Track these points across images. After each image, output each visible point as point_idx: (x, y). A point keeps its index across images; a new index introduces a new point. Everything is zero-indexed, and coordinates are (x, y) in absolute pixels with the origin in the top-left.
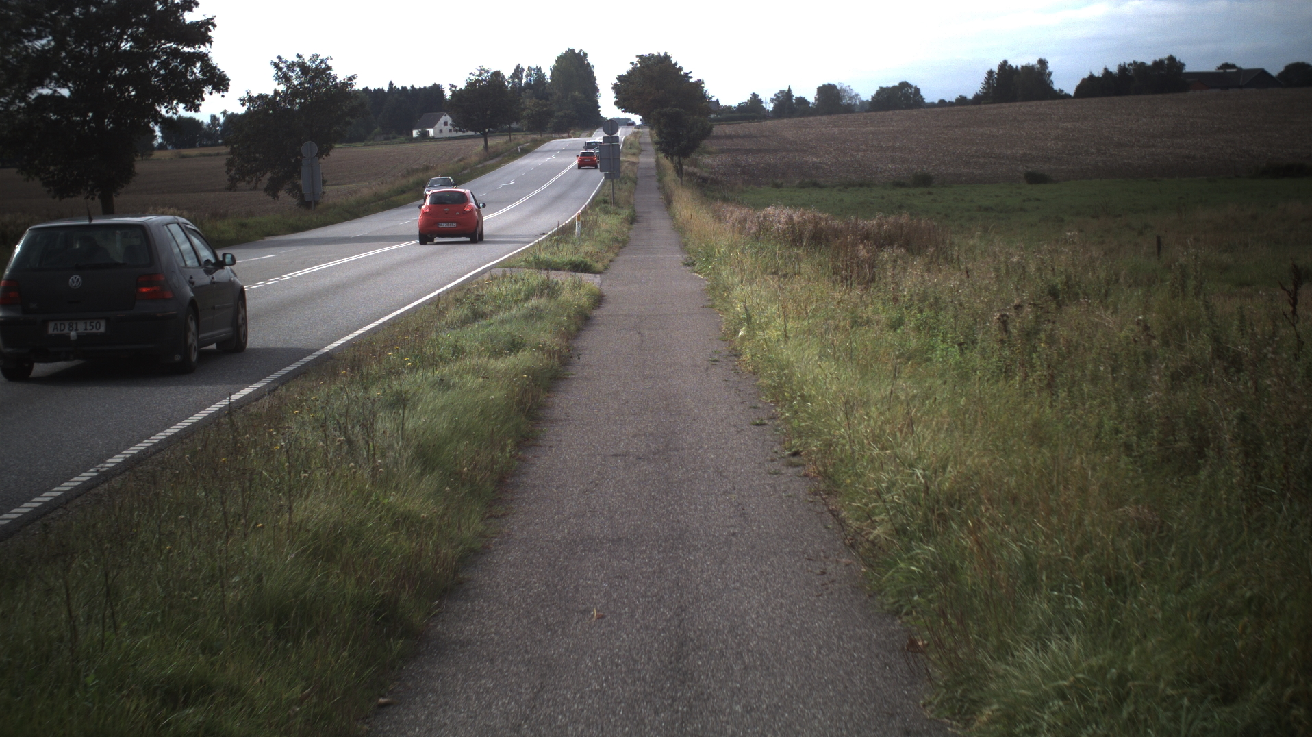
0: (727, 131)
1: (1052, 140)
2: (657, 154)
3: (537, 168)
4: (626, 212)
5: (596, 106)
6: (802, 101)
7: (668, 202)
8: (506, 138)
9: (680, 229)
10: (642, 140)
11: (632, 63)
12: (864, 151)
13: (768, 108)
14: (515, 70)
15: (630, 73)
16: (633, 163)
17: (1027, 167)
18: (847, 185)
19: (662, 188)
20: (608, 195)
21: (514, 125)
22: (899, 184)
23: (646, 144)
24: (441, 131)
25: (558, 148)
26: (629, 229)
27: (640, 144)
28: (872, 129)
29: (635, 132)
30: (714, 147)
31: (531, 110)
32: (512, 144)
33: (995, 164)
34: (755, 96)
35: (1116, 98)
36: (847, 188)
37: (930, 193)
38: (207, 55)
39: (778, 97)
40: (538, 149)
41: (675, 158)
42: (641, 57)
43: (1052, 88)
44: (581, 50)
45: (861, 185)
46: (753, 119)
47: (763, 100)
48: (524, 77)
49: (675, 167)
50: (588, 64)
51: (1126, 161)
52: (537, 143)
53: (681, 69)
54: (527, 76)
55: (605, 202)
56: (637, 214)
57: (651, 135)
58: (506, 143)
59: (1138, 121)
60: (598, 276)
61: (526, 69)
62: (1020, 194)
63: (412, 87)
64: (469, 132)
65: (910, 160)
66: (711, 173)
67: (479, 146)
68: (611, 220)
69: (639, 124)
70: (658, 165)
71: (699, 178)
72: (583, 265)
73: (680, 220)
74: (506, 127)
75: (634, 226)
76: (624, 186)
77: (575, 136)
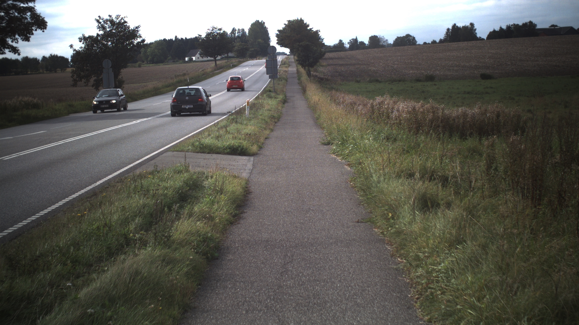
0: (330, 56)
1: (487, 58)
2: (297, 66)
3: (239, 74)
4: (281, 97)
6: (362, 43)
7: (304, 91)
8: (227, 61)
9: (313, 108)
10: (290, 60)
11: (285, 24)
12: (397, 64)
13: (346, 47)
14: (232, 30)
15: (284, 29)
16: (286, 71)
17: (479, 71)
18: (393, 81)
19: (300, 83)
20: (272, 87)
21: (230, 54)
22: (418, 80)
23: (292, 62)
24: (198, 58)
25: (250, 64)
26: (282, 107)
27: (289, 62)
28: (399, 54)
29: (287, 57)
30: (325, 63)
31: (239, 47)
32: (228, 63)
33: (462, 70)
34: (341, 41)
36: (393, 82)
37: (435, 85)
38: (34, 8)
39: (351, 42)
40: (241, 65)
41: (307, 68)
42: (289, 21)
43: (476, 36)
44: (262, 21)
45: (400, 81)
46: (341, 51)
47: (345, 43)
48: (236, 33)
49: (307, 72)
50: (266, 27)
51: (527, 68)
52: (240, 62)
53: (308, 26)
54: (238, 33)
55: (270, 91)
56: (287, 98)
57: (294, 58)
58: (226, 62)
59: (527, 49)
60: (252, 158)
61: (237, 29)
62: (481, 84)
63: (186, 38)
64: (209, 58)
65: (421, 68)
66: (324, 75)
67: (213, 64)
68: (272, 102)
69: (288, 53)
70: (298, 72)
71: (319, 78)
72: (239, 149)
73: (312, 102)
74: (226, 55)
75: (286, 105)
76: (280, 82)
77: (259, 59)
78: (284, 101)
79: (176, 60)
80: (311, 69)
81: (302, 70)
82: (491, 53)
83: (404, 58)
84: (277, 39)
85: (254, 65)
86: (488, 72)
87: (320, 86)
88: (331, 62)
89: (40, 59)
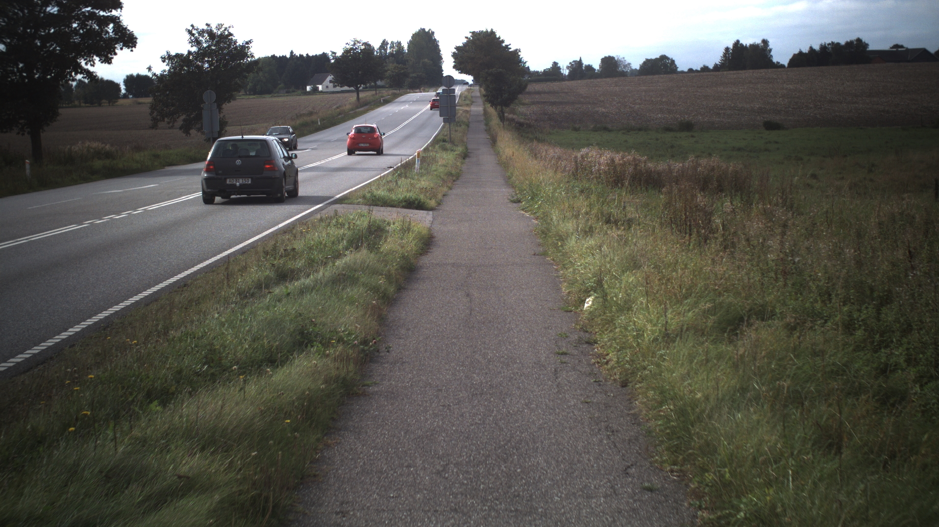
0: (536, 88)
1: (780, 97)
2: (484, 104)
3: (395, 114)
4: (460, 149)
5: (440, 70)
6: (590, 68)
7: (493, 141)
8: (374, 92)
9: (504, 165)
10: (473, 94)
11: (466, 38)
12: (640, 104)
13: (564, 73)
14: (382, 44)
15: (465, 45)
16: (467, 112)
17: (763, 118)
18: (629, 130)
19: (488, 130)
20: (446, 136)
21: (379, 83)
22: (668, 129)
23: (476, 97)
24: (327, 87)
25: (411, 99)
26: (462, 163)
27: (472, 97)
28: (644, 88)
29: (468, 89)
30: (527, 100)
31: (392, 72)
32: (377, 96)
33: (739, 115)
34: (555, 64)
35: (824, 68)
36: (629, 132)
37: (692, 136)
38: (119, 18)
39: (572, 65)
40: (397, 100)
41: (499, 107)
42: (473, 33)
43: (771, 61)
44: (430, 30)
45: (640, 130)
46: (555, 80)
47: (561, 67)
48: (388, 49)
49: (499, 114)
50: (435, 40)
51: (838, 114)
52: (396, 96)
53: (503, 41)
54: (391, 48)
55: (444, 141)
56: (469, 151)
57: (480, 91)
58: (373, 95)
59: (843, 84)
60: (431, 213)
61: (390, 42)
62: (762, 137)
63: (307, 55)
64: (346, 88)
65: (675, 111)
66: (525, 119)
67: (353, 98)
68: (447, 156)
69: (471, 82)
70: (485, 112)
71: (517, 123)
72: (416, 202)
73: (504, 157)
74: (373, 84)
75: (466, 160)
76: (459, 128)
77: (424, 91)
79: (291, 90)
83: (651, 94)
84: (453, 60)
86: (776, 118)
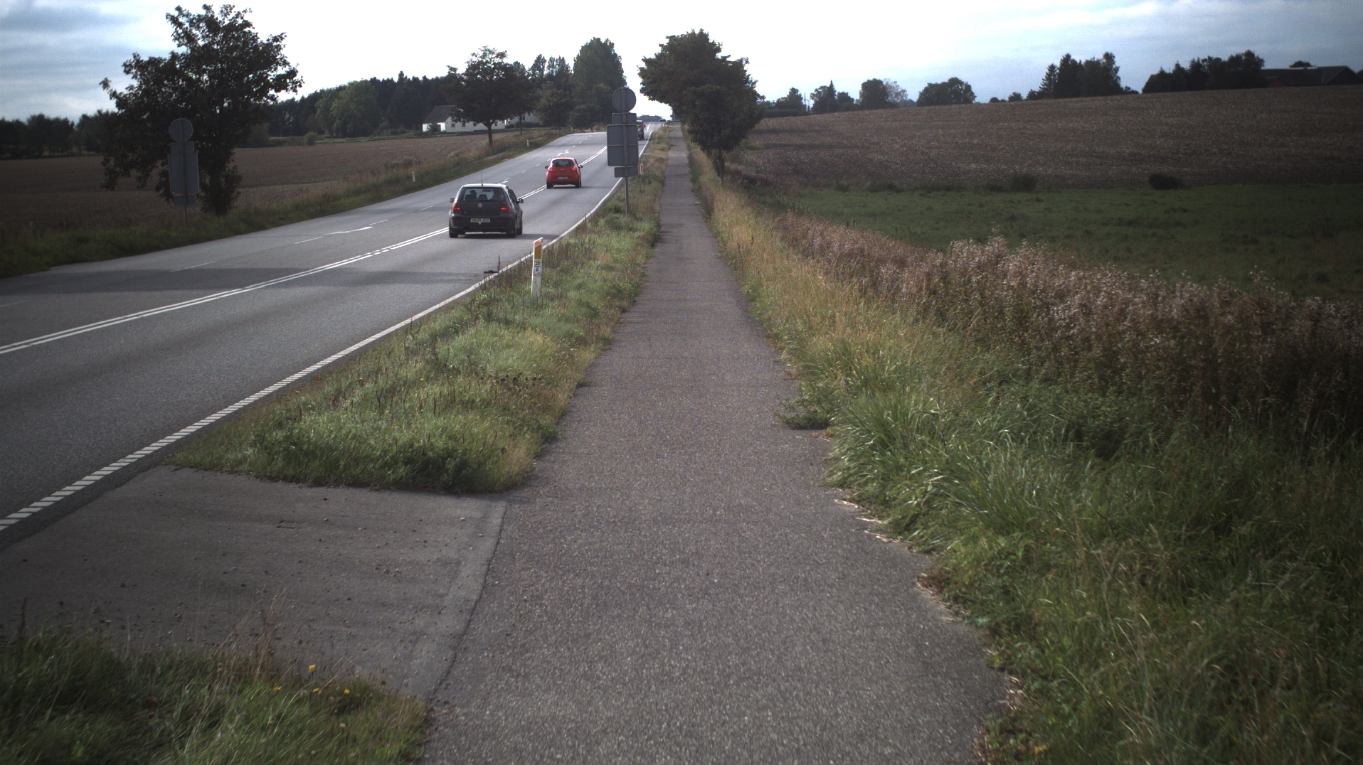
0: (773, 125)
2: (689, 148)
4: (645, 226)
6: (844, 96)
7: (708, 211)
8: (518, 133)
10: (672, 134)
13: (807, 104)
14: (536, 61)
15: (659, 56)
16: (661, 160)
21: (527, 118)
22: (994, 188)
23: (676, 138)
24: (451, 125)
25: (574, 141)
26: (648, 257)
27: (670, 138)
29: (664, 128)
30: (757, 142)
32: (522, 139)
33: (1101, 165)
34: (794, 91)
36: (930, 192)
39: (819, 92)
40: (552, 143)
42: (672, 38)
43: (1118, 85)
44: (607, 40)
46: (795, 115)
47: (803, 96)
48: (546, 68)
49: (715, 163)
50: (615, 55)
52: (551, 137)
53: (719, 50)
54: (549, 67)
57: (683, 130)
58: (516, 137)
60: (498, 509)
61: (548, 59)
62: (1155, 202)
63: (425, 77)
65: (996, 158)
66: (757, 172)
67: (484, 141)
68: (619, 242)
69: (668, 118)
70: (692, 161)
72: (451, 465)
74: (516, 119)
75: (657, 249)
78: (655, 240)
79: (399, 130)
80: (724, 154)
81: (701, 156)
82: (1167, 124)
83: (952, 131)
85: (584, 144)
87: (749, 198)
88: (773, 139)
89: (77, 121)
